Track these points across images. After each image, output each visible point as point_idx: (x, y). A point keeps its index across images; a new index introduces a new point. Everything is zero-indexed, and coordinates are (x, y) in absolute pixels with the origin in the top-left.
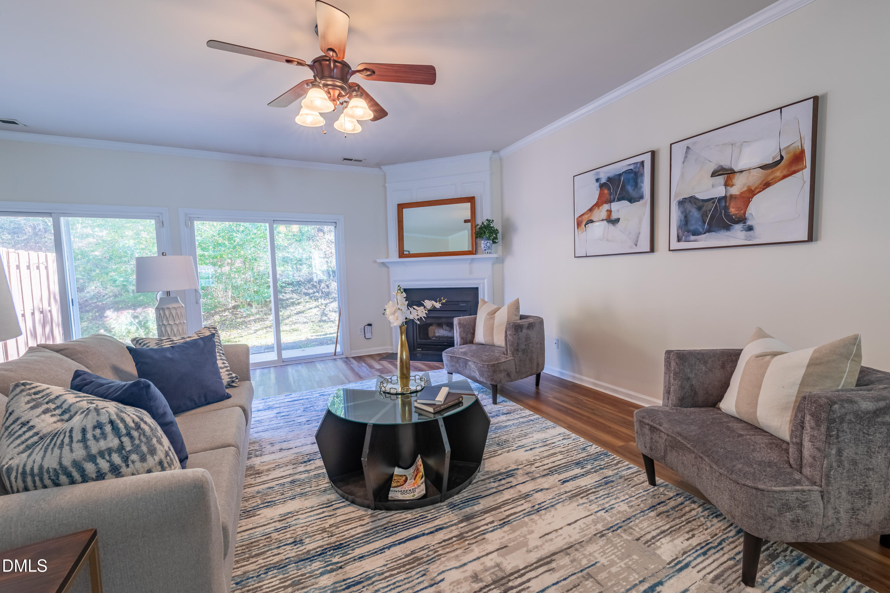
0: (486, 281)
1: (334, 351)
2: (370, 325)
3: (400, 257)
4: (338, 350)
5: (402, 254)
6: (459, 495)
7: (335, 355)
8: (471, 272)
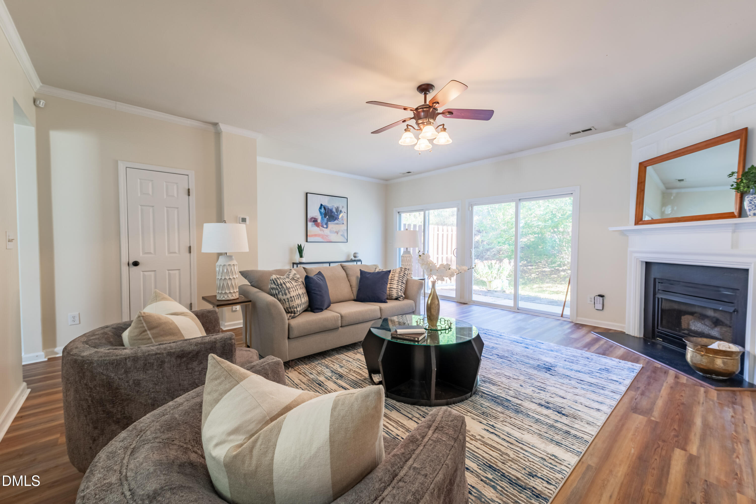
1: (561, 313)
2: (602, 296)
3: (637, 223)
4: (567, 312)
5: (639, 220)
7: (562, 316)
8: (735, 245)
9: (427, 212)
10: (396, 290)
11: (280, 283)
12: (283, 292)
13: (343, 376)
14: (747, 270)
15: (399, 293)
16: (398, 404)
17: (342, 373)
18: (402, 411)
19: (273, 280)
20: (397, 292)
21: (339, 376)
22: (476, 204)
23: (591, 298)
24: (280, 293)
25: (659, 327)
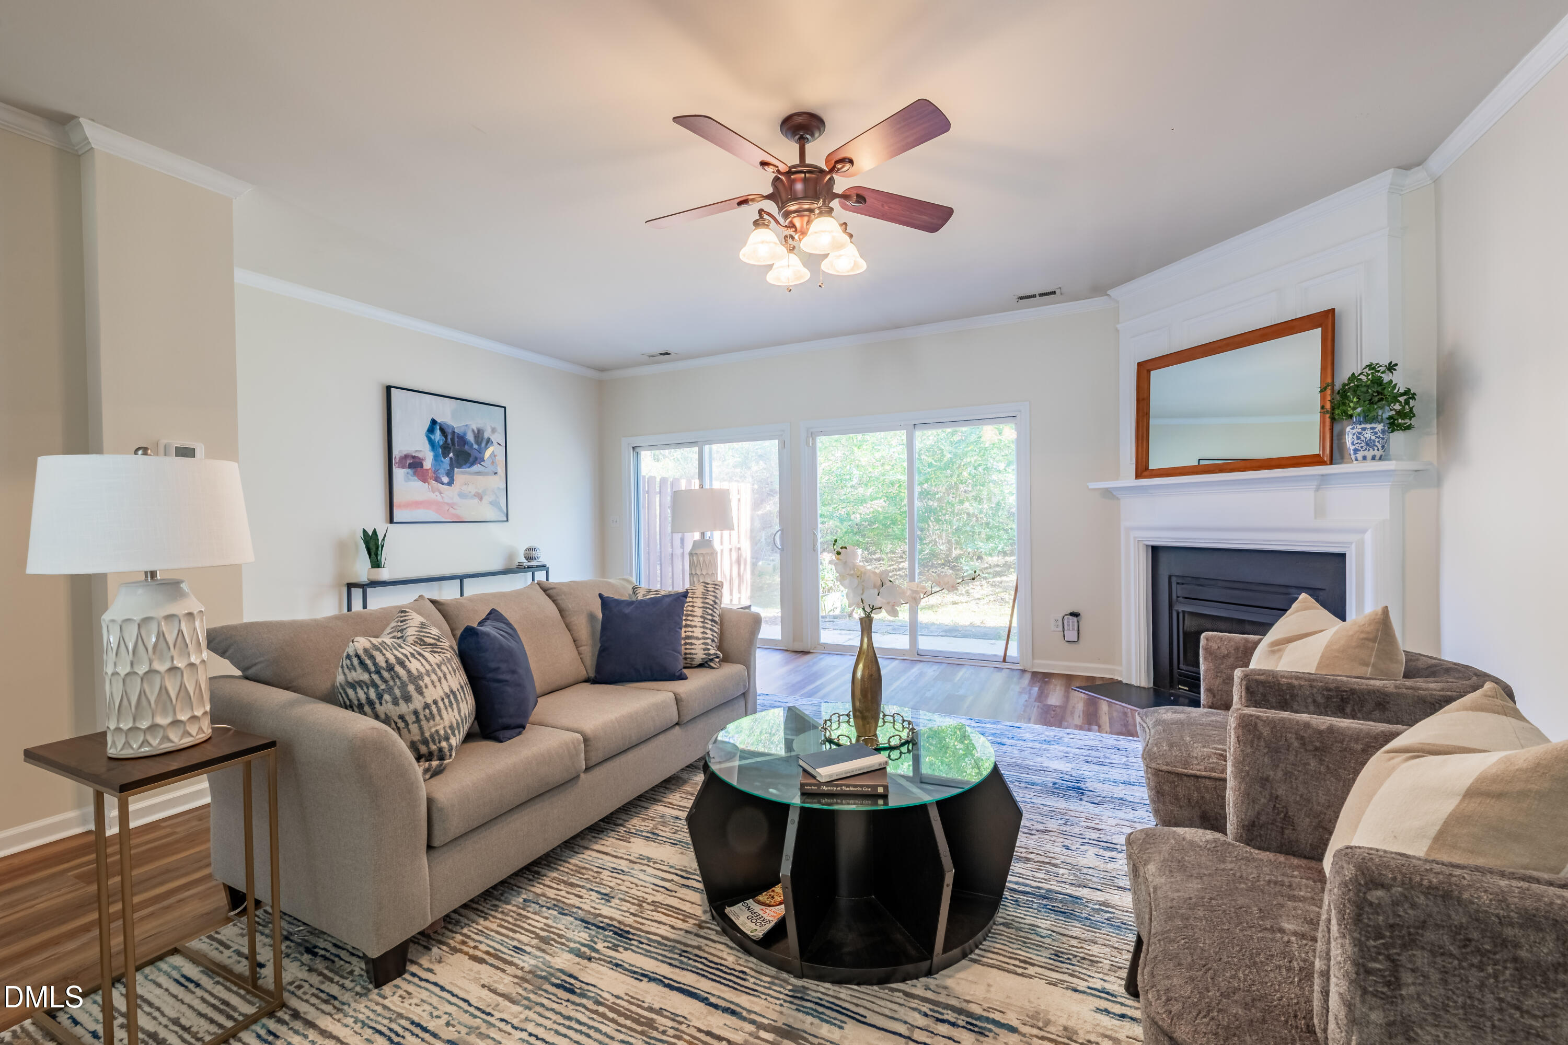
0: (1368, 536)
1: (1002, 654)
2: (1075, 615)
3: (1139, 475)
4: (1013, 652)
5: (1143, 470)
6: (836, 988)
7: (1004, 661)
8: (1320, 511)
9: (706, 448)
10: (702, 641)
11: (387, 662)
12: (397, 692)
13: (628, 932)
14: (1343, 555)
15: (709, 649)
16: (845, 994)
17: (620, 922)
18: (872, 1018)
19: (357, 656)
20: (704, 647)
21: (615, 933)
22: (822, 433)
23: (1057, 621)
24: (387, 697)
25: (1181, 666)
